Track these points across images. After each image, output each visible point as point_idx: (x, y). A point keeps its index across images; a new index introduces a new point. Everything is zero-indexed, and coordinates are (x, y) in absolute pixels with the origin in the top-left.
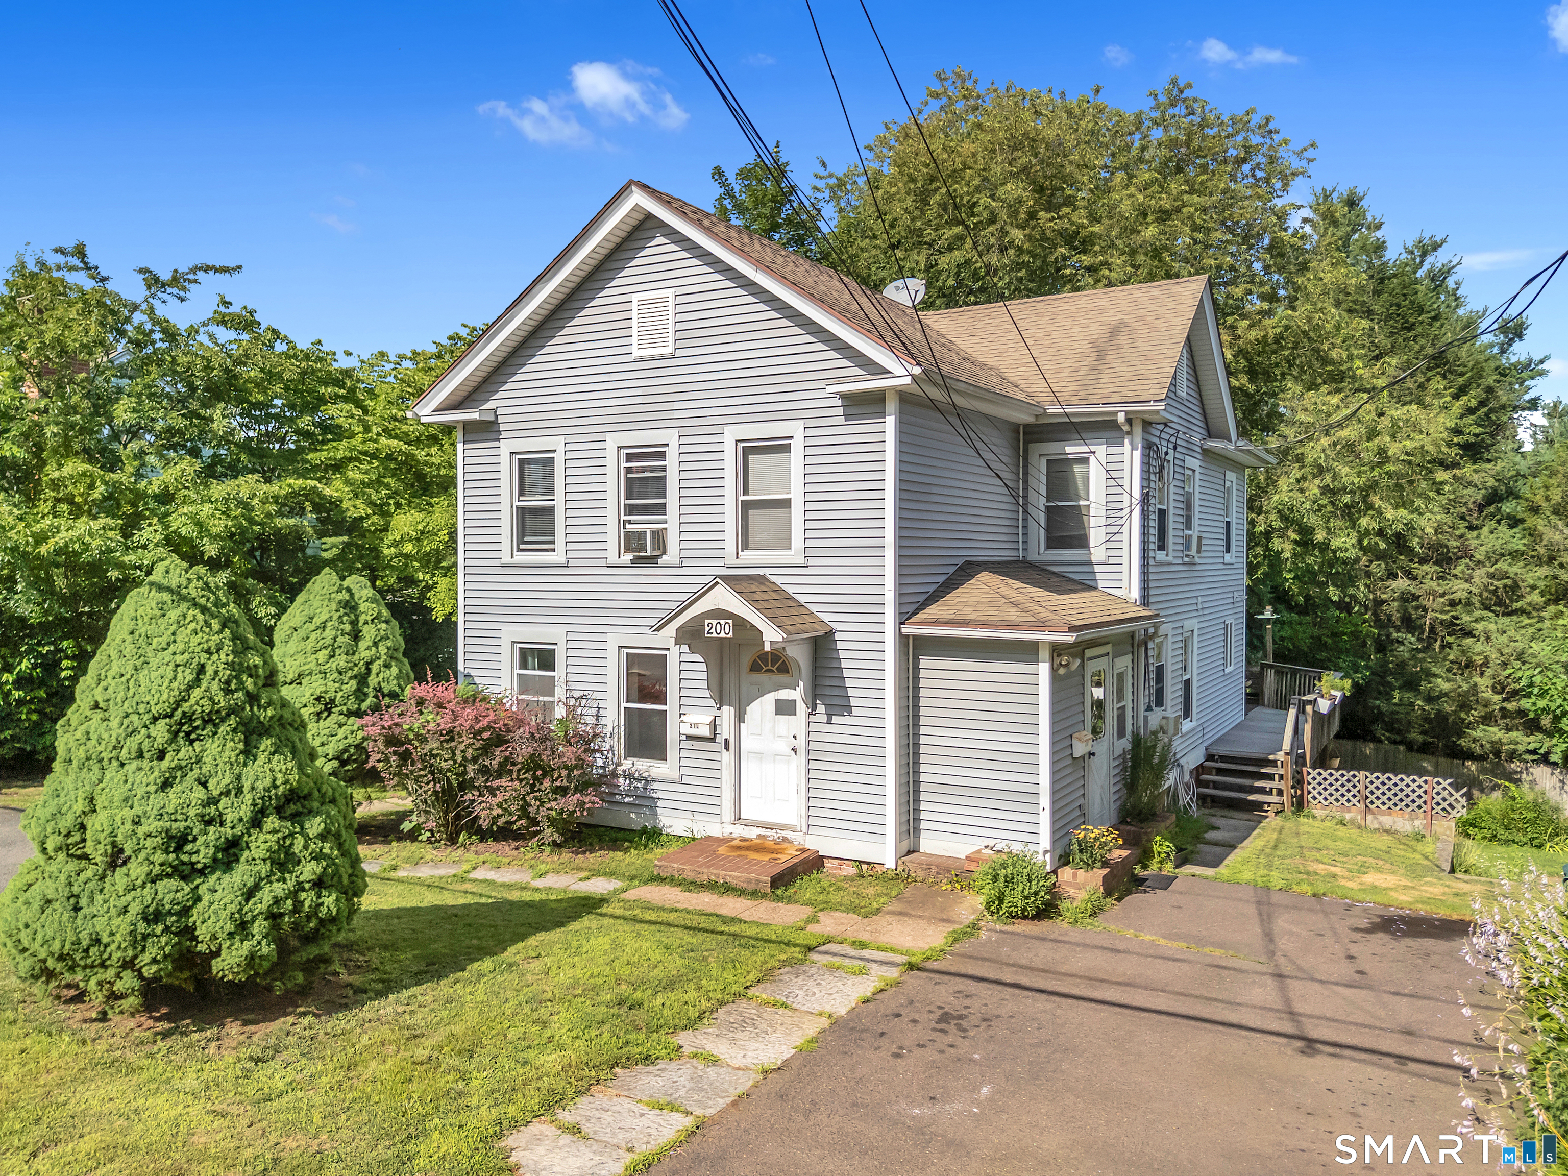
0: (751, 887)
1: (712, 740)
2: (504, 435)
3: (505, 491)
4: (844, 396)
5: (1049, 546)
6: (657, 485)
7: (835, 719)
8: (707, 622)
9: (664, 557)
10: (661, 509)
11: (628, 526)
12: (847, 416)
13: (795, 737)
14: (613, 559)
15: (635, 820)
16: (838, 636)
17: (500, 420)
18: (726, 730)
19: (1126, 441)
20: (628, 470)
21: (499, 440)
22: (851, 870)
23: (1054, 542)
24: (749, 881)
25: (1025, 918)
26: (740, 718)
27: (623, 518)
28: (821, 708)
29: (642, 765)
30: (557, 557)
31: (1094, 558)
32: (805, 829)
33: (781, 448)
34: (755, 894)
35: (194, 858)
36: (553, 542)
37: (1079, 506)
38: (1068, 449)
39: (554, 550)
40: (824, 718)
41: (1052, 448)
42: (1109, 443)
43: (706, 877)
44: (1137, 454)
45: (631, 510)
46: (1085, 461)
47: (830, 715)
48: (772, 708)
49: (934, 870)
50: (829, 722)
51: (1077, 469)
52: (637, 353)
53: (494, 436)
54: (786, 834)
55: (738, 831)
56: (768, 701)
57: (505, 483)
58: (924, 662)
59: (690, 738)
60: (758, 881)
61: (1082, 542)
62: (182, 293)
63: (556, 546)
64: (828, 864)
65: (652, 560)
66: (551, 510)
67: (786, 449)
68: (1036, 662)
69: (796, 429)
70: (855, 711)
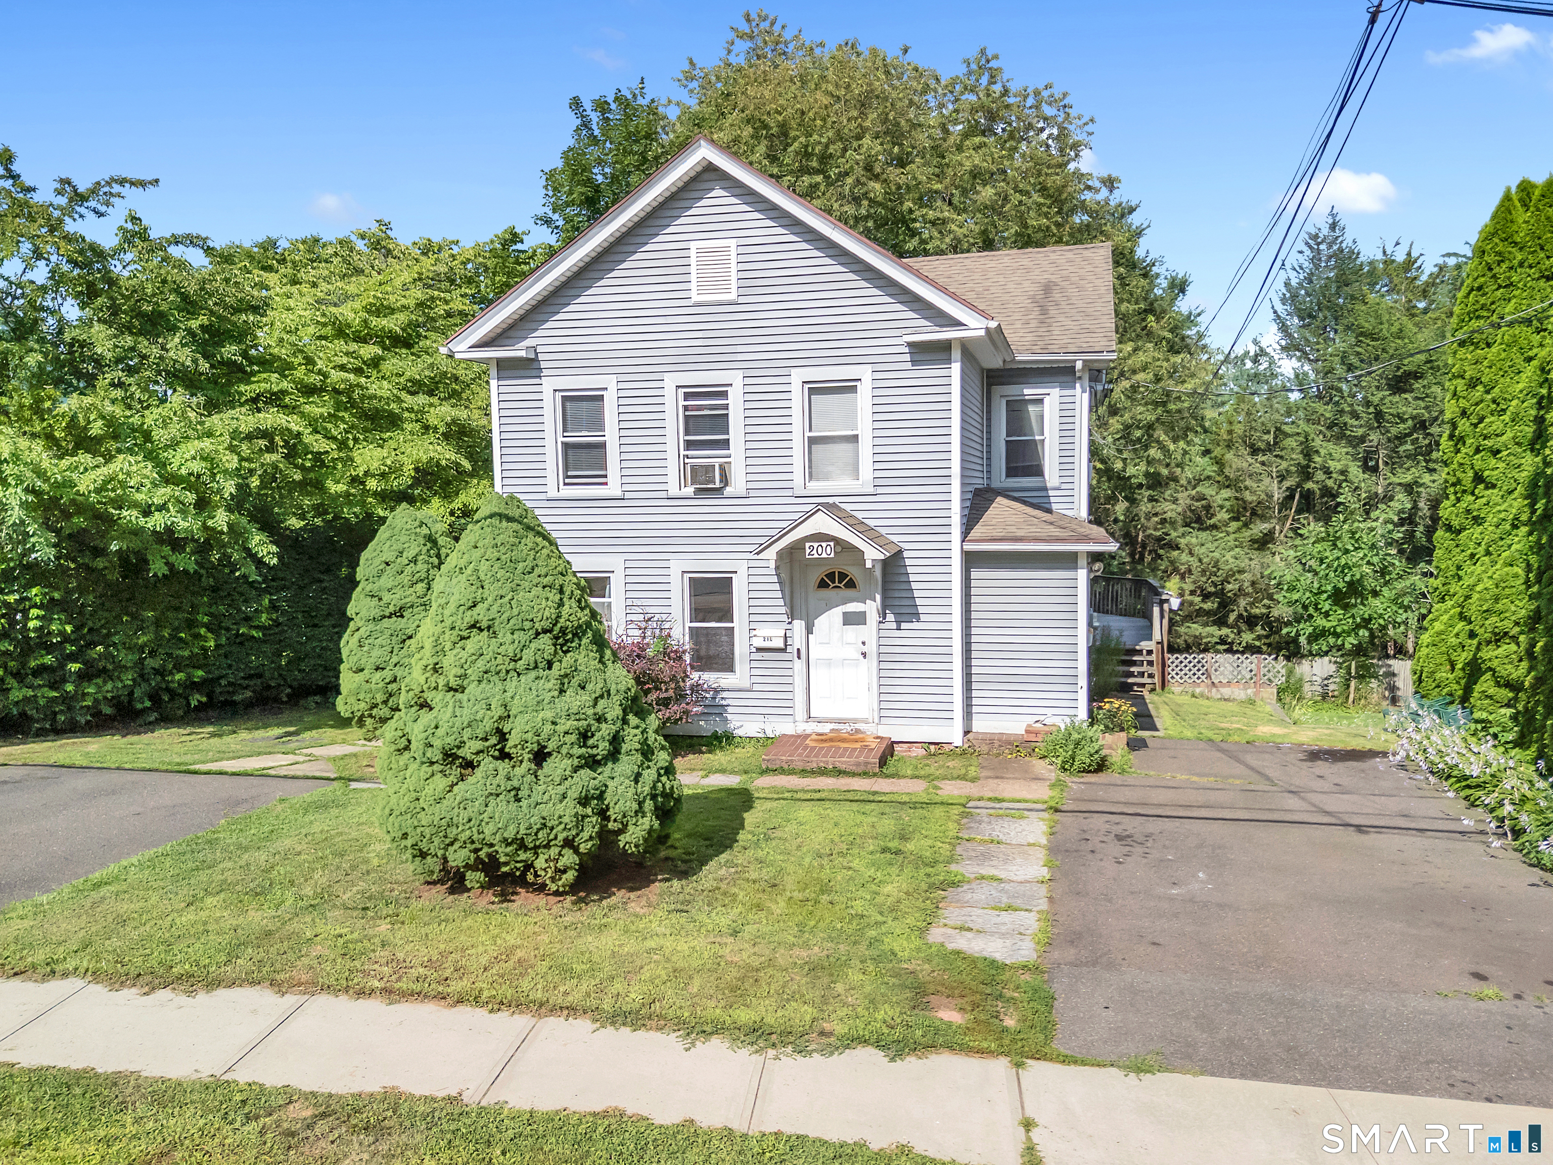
0: (860, 770)
1: (783, 650)
2: (545, 372)
3: (549, 427)
4: (910, 344)
5: (1008, 475)
6: (720, 422)
7: (903, 625)
8: (807, 545)
9: (728, 489)
10: (725, 444)
11: (687, 461)
12: (914, 362)
13: (864, 643)
14: (674, 491)
15: (705, 727)
16: (906, 554)
17: (541, 357)
18: (798, 640)
19: (1078, 385)
20: (686, 408)
21: (540, 377)
22: (920, 752)
23: (1012, 472)
24: (858, 764)
25: (1090, 772)
26: (809, 630)
27: (682, 453)
28: (890, 617)
29: (710, 678)
30: (613, 488)
31: (1049, 485)
32: (876, 721)
33: (849, 388)
34: (865, 774)
35: (595, 751)
36: (606, 476)
37: (1035, 441)
38: (1026, 391)
39: (606, 484)
40: (894, 626)
41: (1012, 390)
42: (1062, 388)
43: (815, 765)
44: (1086, 396)
45: (689, 445)
46: (1040, 401)
47: (899, 623)
48: (840, 619)
49: (997, 744)
50: (899, 629)
51: (1031, 408)
52: (696, 298)
53: (534, 373)
54: (857, 726)
55: (811, 728)
56: (836, 614)
57: (548, 419)
58: (974, 574)
59: (759, 650)
60: (867, 763)
61: (1037, 471)
62: (103, 209)
63: (609, 480)
64: (897, 748)
65: (718, 492)
66: (603, 445)
67: (853, 389)
68: (1075, 568)
69: (865, 373)
70: (923, 618)
